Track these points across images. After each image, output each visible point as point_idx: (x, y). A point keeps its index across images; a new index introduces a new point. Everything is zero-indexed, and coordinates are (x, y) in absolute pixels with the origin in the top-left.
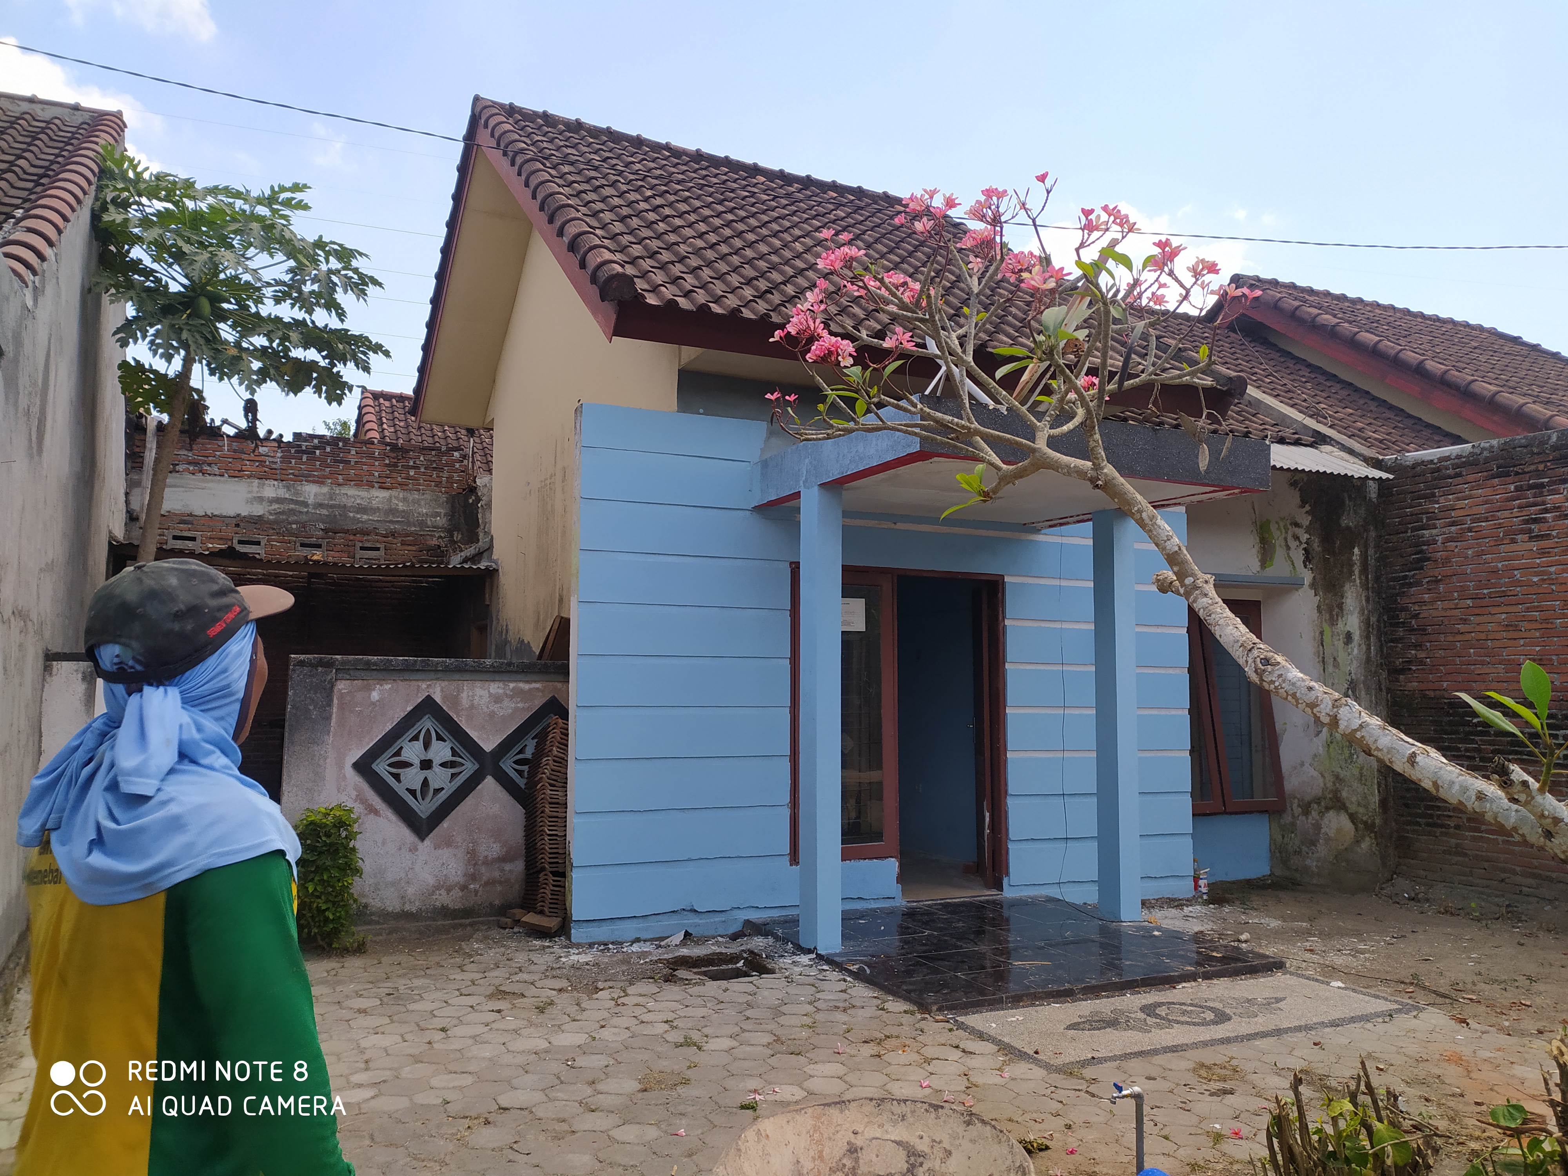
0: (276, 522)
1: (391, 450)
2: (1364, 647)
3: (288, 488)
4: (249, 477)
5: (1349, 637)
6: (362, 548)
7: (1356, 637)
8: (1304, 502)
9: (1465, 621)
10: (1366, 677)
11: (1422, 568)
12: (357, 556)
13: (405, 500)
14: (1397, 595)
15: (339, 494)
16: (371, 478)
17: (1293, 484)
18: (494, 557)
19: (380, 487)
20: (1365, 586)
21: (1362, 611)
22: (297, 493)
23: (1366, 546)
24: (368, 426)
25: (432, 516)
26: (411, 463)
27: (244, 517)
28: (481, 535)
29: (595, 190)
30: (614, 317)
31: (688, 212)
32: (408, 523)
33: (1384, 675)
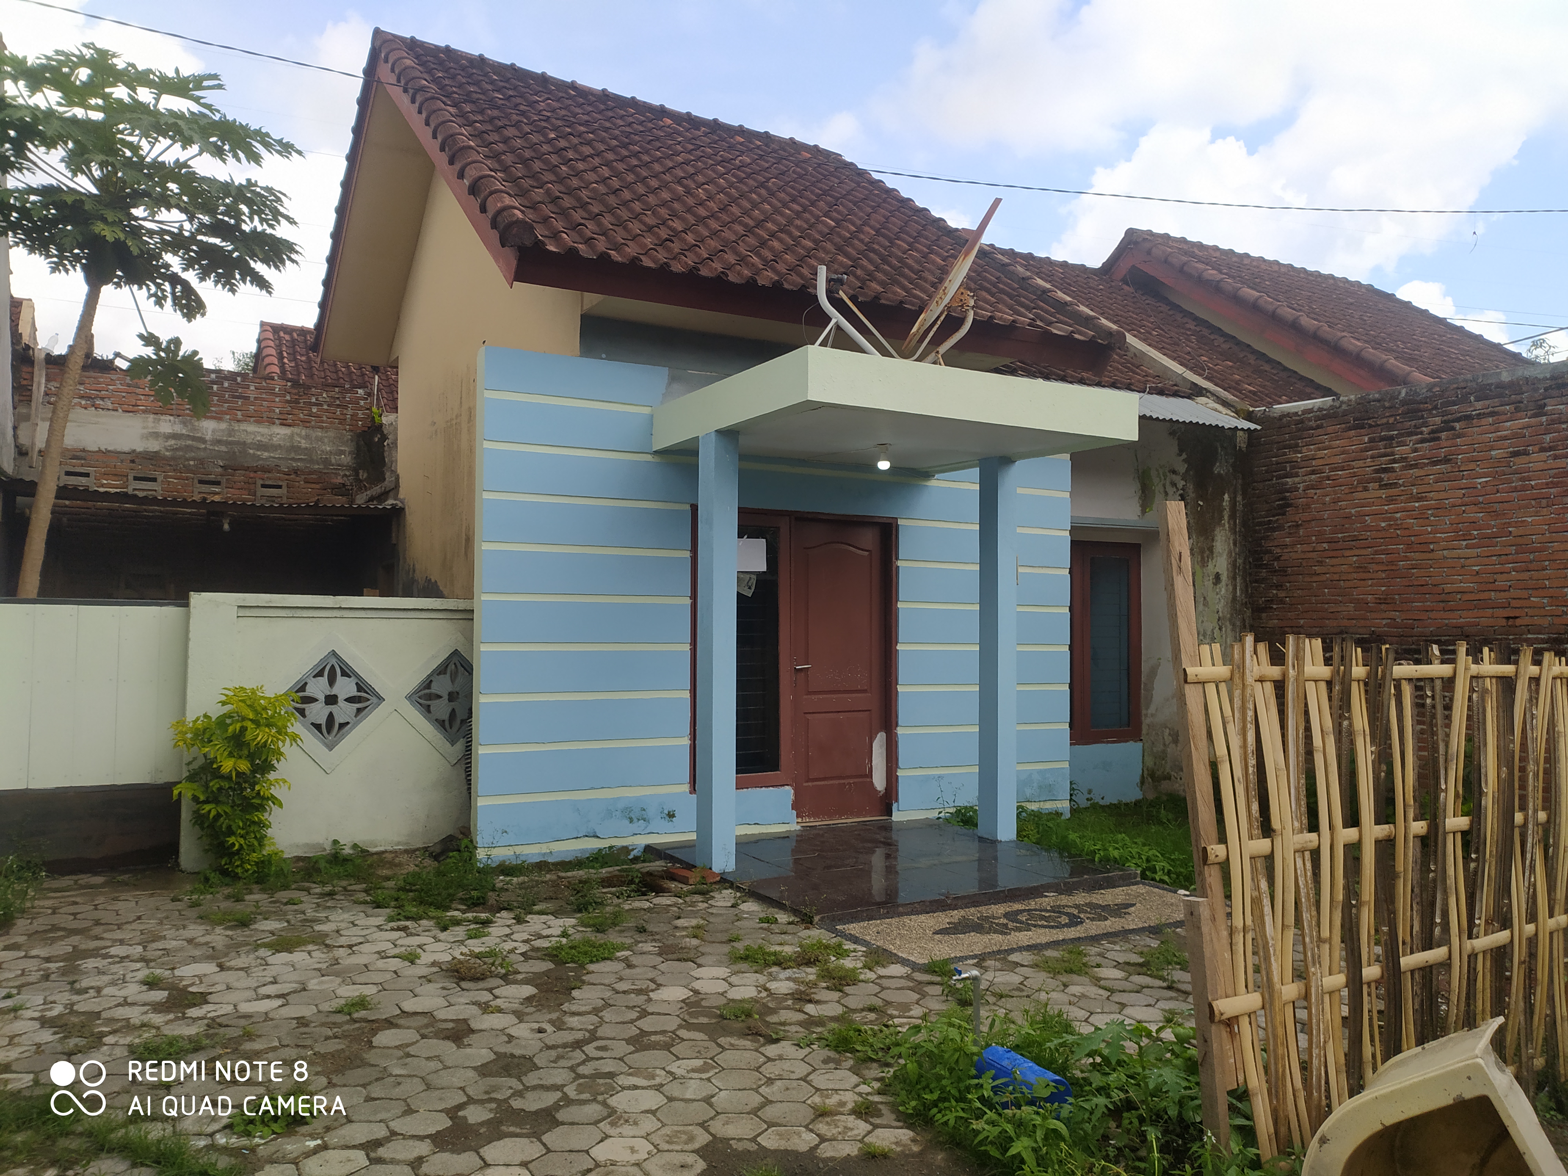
0: (173, 458)
1: (292, 386)
2: (1231, 588)
3: (184, 423)
4: (144, 412)
5: (1217, 578)
6: (263, 486)
7: (1224, 578)
8: (1181, 451)
9: (1321, 563)
10: (1232, 615)
11: (1284, 514)
12: (259, 494)
13: (307, 437)
14: (1262, 538)
15: (238, 431)
16: (272, 415)
17: (1172, 433)
18: (401, 496)
19: (282, 424)
20: (1233, 530)
21: (1230, 552)
22: (194, 429)
23: (1235, 493)
24: (267, 360)
25: (336, 454)
26: (314, 400)
27: (140, 453)
28: (388, 475)
29: (498, 129)
30: (514, 263)
31: (591, 156)
32: (311, 461)
33: (1249, 613)
